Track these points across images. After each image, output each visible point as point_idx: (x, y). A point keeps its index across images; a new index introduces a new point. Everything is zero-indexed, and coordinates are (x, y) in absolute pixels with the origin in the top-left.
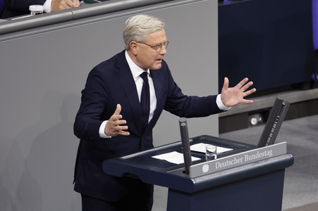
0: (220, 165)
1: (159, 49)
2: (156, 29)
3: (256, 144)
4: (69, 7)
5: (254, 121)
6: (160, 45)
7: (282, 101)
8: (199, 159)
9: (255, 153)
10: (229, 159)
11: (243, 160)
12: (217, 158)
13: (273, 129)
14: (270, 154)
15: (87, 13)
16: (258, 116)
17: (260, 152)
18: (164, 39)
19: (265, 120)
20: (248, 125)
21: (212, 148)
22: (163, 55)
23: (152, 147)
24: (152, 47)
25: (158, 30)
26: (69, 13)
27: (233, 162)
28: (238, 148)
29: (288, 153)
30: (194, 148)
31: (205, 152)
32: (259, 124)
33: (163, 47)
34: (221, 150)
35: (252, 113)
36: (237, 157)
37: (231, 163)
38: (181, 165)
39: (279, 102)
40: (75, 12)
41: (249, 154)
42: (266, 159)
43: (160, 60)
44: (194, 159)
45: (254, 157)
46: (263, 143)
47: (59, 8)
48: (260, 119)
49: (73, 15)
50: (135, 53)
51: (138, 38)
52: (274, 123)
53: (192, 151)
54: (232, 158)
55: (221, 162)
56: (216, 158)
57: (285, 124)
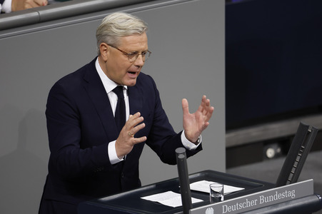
0: (228, 209)
1: (134, 58)
2: (133, 32)
3: (275, 182)
4: (37, 6)
5: (270, 153)
6: (135, 53)
7: (308, 127)
8: (201, 201)
9: (273, 193)
10: (239, 201)
11: (258, 202)
12: (225, 199)
13: (296, 163)
14: (292, 194)
15: (57, 13)
16: (276, 146)
17: (280, 192)
18: (144, 46)
19: (284, 152)
20: (263, 157)
21: (217, 187)
22: (138, 66)
23: (139, 186)
24: (125, 54)
25: (135, 34)
26: (35, 14)
27: (245, 205)
28: (250, 186)
29: (315, 194)
30: (194, 186)
31: (209, 191)
32: (277, 156)
33: (140, 56)
34: (229, 189)
35: (268, 143)
36: (250, 199)
37: (242, 206)
38: (177, 209)
39: (303, 128)
40: (42, 13)
41: (265, 195)
42: (287, 201)
43: (134, 73)
44: (194, 200)
45: (272, 199)
46: (282, 181)
47: (24, 7)
48: (279, 150)
49: (40, 17)
50: (105, 59)
51: (110, 40)
52: (297, 155)
53: (192, 191)
54: (244, 200)
55: (229, 204)
56: (222, 199)
57: (312, 157)
